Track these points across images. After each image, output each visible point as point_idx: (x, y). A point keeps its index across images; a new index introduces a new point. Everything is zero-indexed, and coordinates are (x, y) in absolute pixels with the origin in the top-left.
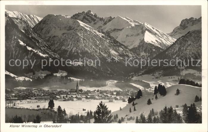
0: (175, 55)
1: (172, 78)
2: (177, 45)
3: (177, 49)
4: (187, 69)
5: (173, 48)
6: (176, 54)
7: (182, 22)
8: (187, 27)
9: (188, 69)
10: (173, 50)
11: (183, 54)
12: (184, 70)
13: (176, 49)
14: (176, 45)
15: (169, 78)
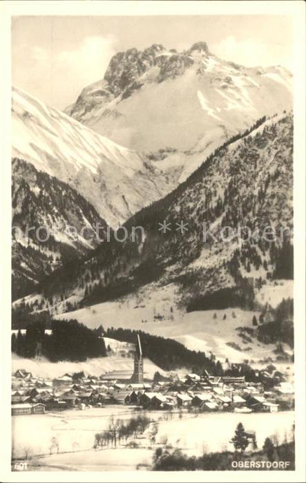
0: (219, 221)
1: (225, 317)
2: (217, 177)
3: (221, 193)
4: (279, 282)
5: (201, 187)
6: (218, 215)
7: (113, 65)
8: (138, 86)
9: (283, 281)
10: (203, 198)
11: (251, 214)
12: (268, 281)
13: (215, 192)
14: (212, 175)
15: (215, 316)
